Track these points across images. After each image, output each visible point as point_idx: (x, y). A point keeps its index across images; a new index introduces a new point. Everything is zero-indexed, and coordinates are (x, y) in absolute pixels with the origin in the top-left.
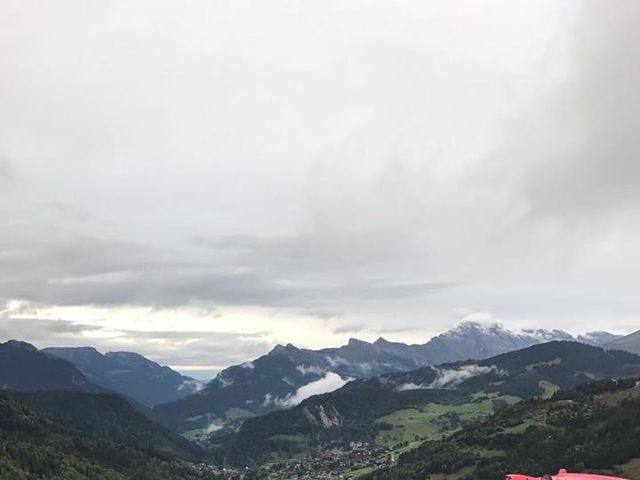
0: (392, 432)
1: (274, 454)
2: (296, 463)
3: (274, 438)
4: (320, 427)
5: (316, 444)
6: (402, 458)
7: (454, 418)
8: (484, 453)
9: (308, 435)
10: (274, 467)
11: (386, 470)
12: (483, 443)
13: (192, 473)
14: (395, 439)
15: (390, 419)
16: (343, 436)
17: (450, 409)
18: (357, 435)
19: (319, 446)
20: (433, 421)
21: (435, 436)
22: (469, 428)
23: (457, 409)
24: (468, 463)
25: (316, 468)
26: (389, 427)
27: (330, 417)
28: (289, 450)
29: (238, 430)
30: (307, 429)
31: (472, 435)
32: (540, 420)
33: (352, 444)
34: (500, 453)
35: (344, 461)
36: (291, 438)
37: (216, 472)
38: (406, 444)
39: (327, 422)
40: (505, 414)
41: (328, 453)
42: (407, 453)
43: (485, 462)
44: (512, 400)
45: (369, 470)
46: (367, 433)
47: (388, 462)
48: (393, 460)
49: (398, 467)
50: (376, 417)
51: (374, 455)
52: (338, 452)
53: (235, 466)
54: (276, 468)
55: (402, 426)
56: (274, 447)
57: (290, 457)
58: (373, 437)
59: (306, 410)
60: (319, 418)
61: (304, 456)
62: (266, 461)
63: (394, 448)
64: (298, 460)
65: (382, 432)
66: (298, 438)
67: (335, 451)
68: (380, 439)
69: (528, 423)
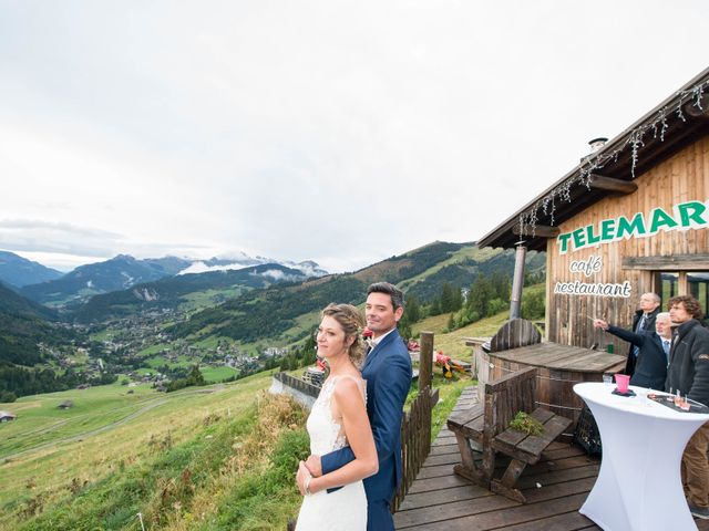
0: (188, 304)
1: (112, 316)
2: (126, 321)
3: (113, 307)
4: (143, 300)
5: (141, 310)
6: (193, 317)
7: (222, 297)
8: (236, 313)
9: (136, 305)
10: (111, 323)
11: (183, 323)
12: (235, 309)
13: (50, 328)
14: (189, 307)
15: (186, 297)
16: (160, 304)
17: (220, 292)
18: (166, 305)
19: (143, 311)
20: (211, 298)
21: (212, 306)
22: (229, 302)
23: (223, 292)
24: (228, 318)
25: (140, 323)
26: (187, 301)
27: (151, 295)
28: (122, 313)
29: (87, 302)
30: (136, 302)
31: (230, 305)
32: (263, 299)
33: (164, 310)
34: (244, 313)
35: (158, 319)
36: (124, 307)
37: (68, 328)
38: (196, 309)
39: (148, 298)
40: (247, 296)
41: (148, 315)
42: (195, 314)
43: (236, 318)
44: (250, 289)
45: (173, 323)
46: (174, 304)
47: (185, 319)
48: (187, 318)
49: (190, 322)
50: (180, 295)
51: (177, 315)
52: (154, 314)
53: (83, 323)
54: (113, 324)
55: (193, 300)
56: (112, 313)
57: (123, 317)
58: (177, 306)
59: (136, 291)
60: (144, 296)
61: (132, 316)
62: (105, 320)
63: (189, 312)
65: (183, 304)
66: (129, 307)
68: (180, 307)
69: (257, 299)
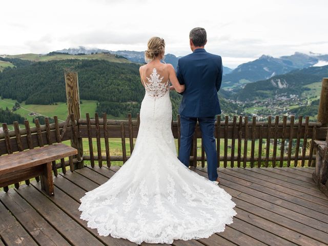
0: (310, 92)
1: (257, 98)
2: (265, 101)
3: (258, 91)
4: (277, 88)
5: (275, 94)
6: (313, 103)
9: (272, 91)
10: (256, 102)
11: (305, 107)
13: (225, 102)
14: (311, 94)
15: (309, 86)
16: (288, 91)
18: (293, 92)
19: (276, 96)
25: (274, 104)
26: (309, 89)
27: (282, 84)
28: (264, 96)
29: (243, 88)
30: (272, 88)
33: (291, 95)
35: (286, 102)
36: (265, 92)
37: (234, 103)
38: (316, 97)
39: (281, 86)
41: (280, 98)
42: (316, 101)
45: (297, 106)
46: (299, 92)
47: (307, 104)
48: (309, 103)
49: (311, 106)
50: (304, 85)
51: (300, 101)
52: (284, 99)
53: (241, 101)
54: (258, 103)
55: (315, 89)
56: (257, 95)
57: (264, 99)
58: (301, 93)
59: (272, 81)
60: (277, 84)
61: (269, 99)
62: (253, 100)
63: (310, 98)
64: (266, 101)
65: (306, 92)
66: (268, 92)
67: (283, 98)
68: (304, 94)
